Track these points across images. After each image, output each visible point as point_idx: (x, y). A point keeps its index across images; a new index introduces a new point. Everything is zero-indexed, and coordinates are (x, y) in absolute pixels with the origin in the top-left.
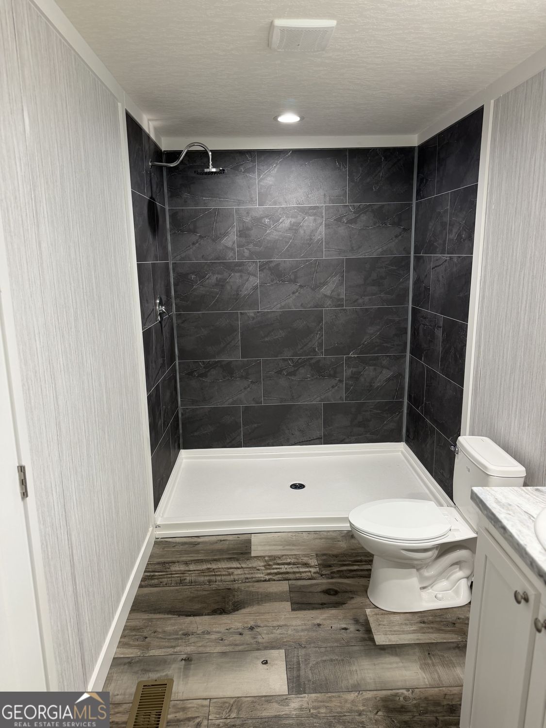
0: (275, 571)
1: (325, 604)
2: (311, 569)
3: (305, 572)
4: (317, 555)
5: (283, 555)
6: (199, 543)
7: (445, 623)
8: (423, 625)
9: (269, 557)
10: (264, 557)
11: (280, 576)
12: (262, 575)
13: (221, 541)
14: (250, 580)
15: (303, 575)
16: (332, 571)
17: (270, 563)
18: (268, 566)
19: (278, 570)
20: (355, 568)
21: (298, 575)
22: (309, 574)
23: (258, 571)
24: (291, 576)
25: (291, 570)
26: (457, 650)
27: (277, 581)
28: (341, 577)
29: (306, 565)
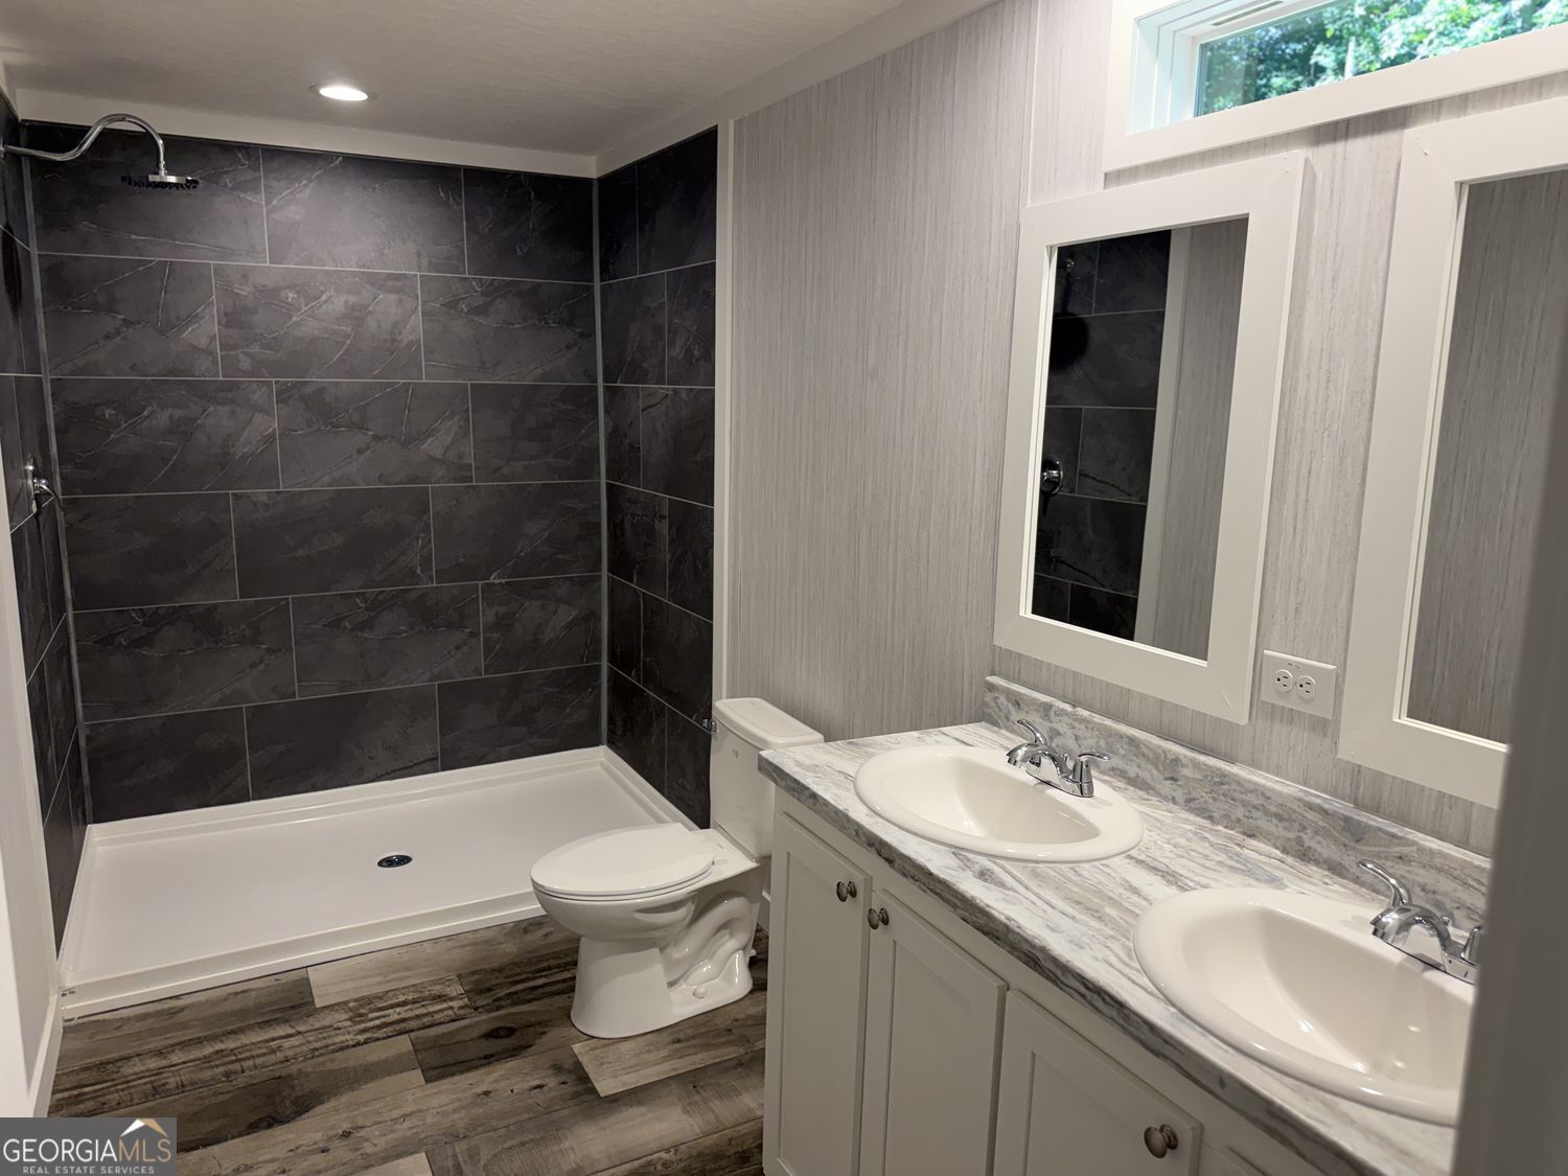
0: (377, 1022)
1: (492, 1056)
2: (451, 1004)
3: (441, 1010)
4: (459, 976)
5: (388, 992)
6: (182, 1009)
7: (714, 1033)
8: (678, 1045)
9: (356, 1000)
10: (346, 1003)
11: (390, 1029)
12: (348, 1037)
13: (236, 994)
14: (321, 1051)
15: (437, 1016)
16: (495, 997)
17: (362, 1011)
18: (357, 1017)
19: (383, 1020)
20: (541, 981)
21: (426, 1020)
22: (450, 1012)
23: (338, 1032)
24: (413, 1024)
25: (410, 1014)
26: (740, 1070)
27: (384, 1038)
28: (514, 1004)
29: (440, 998)
